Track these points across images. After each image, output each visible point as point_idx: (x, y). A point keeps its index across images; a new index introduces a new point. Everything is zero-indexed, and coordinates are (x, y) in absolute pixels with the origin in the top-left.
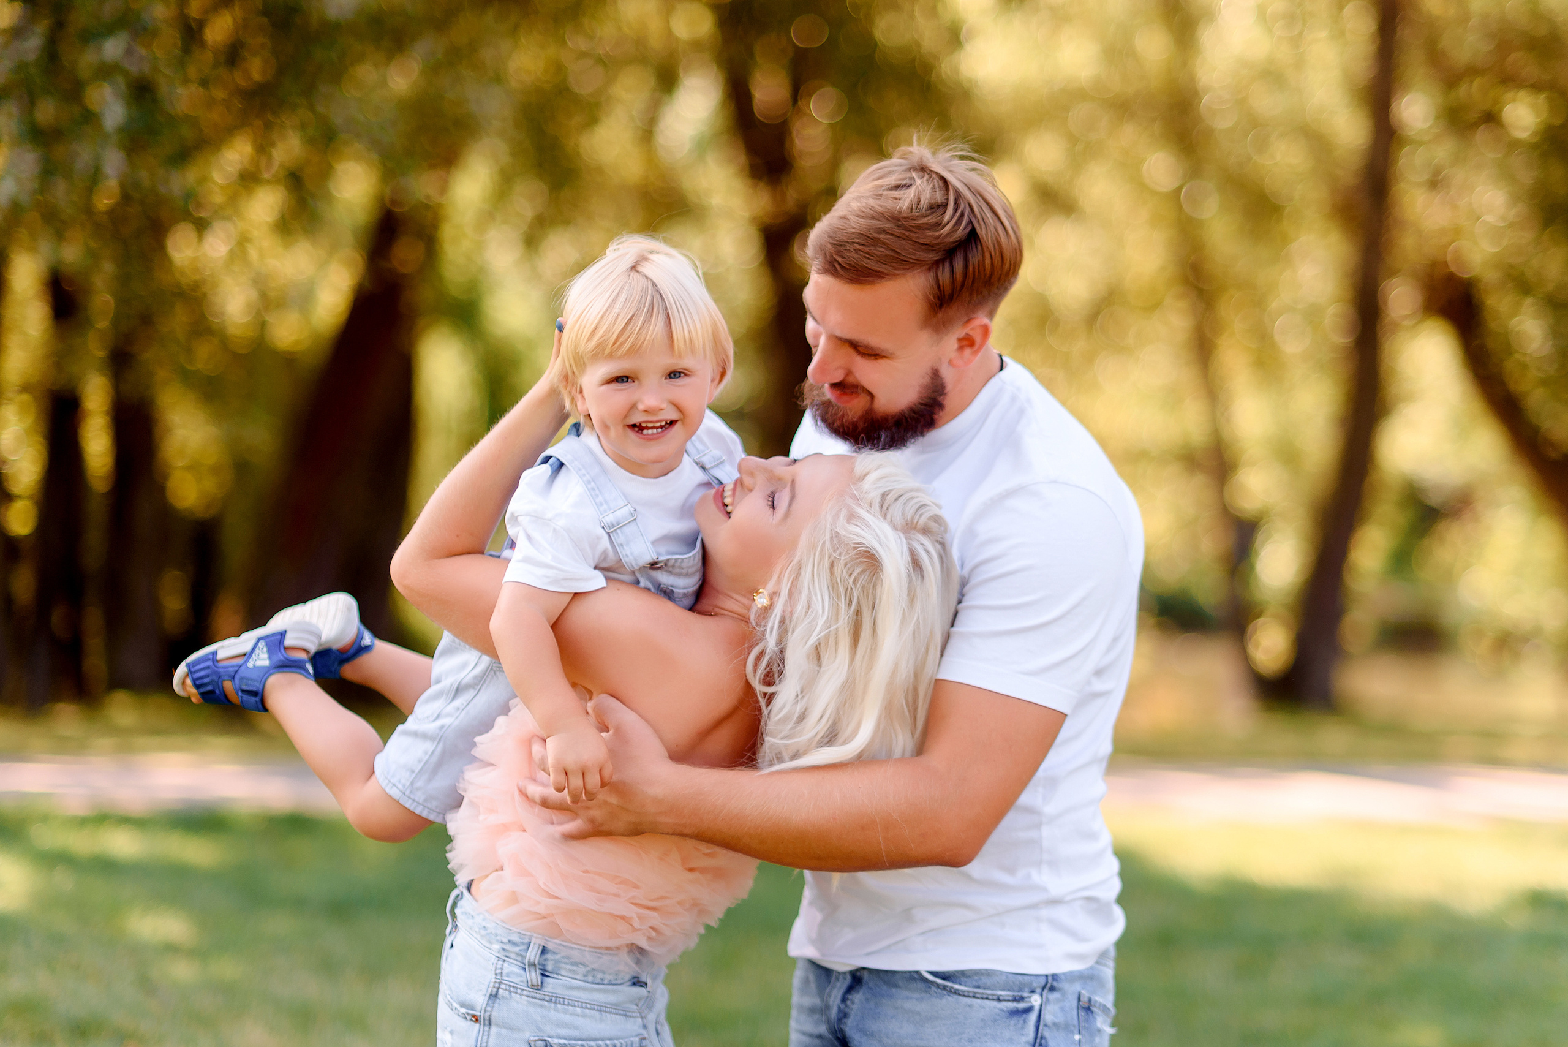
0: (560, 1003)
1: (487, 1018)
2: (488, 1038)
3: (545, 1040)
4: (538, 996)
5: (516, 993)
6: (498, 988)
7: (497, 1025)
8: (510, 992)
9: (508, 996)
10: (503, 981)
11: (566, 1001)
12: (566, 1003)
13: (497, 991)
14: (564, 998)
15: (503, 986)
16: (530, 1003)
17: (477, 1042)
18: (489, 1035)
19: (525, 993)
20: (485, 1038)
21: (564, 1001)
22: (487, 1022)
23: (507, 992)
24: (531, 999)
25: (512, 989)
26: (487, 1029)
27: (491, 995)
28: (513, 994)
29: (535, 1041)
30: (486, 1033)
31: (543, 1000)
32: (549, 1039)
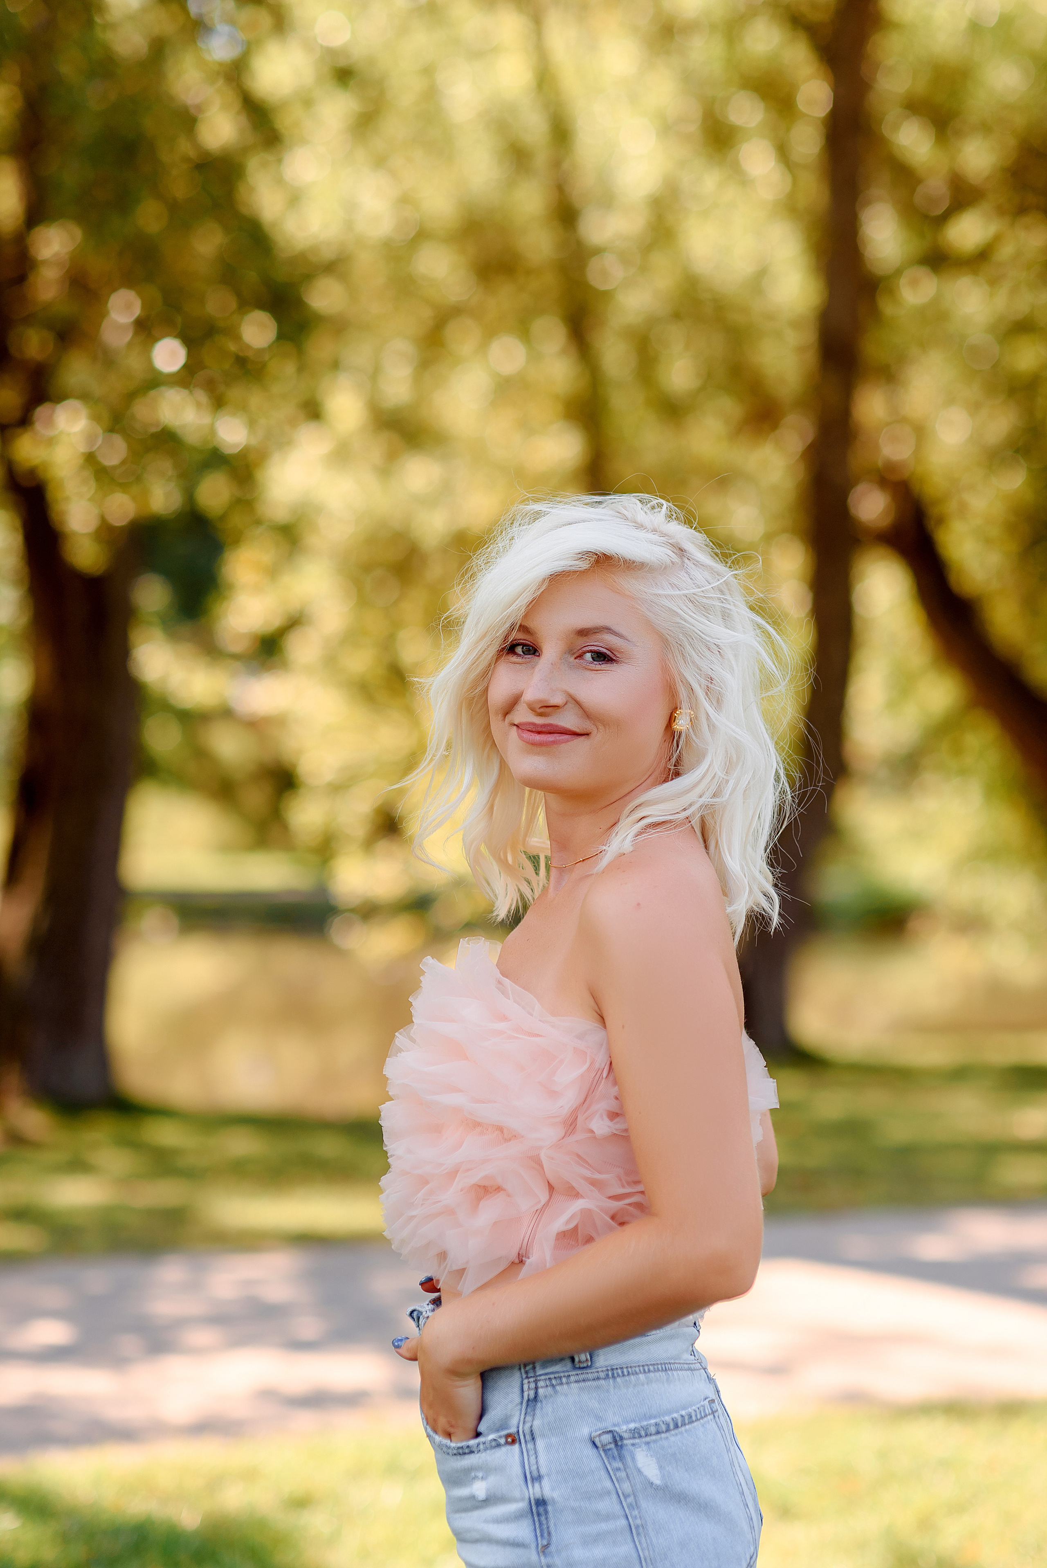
0: (618, 1375)
1: (527, 1431)
2: (536, 1458)
3: (611, 1431)
4: (590, 1376)
5: (562, 1384)
6: (536, 1388)
7: (543, 1436)
8: (553, 1386)
9: (552, 1393)
10: (538, 1378)
11: (625, 1370)
12: (626, 1373)
13: (536, 1393)
14: (621, 1368)
15: (541, 1384)
16: (581, 1389)
17: (524, 1467)
18: (536, 1453)
19: (572, 1379)
20: (533, 1458)
21: (623, 1372)
22: (528, 1437)
23: (549, 1389)
24: (582, 1384)
25: (554, 1382)
26: (530, 1446)
27: (528, 1400)
28: (558, 1388)
29: (600, 1435)
30: (532, 1453)
31: (598, 1378)
32: (617, 1429)
